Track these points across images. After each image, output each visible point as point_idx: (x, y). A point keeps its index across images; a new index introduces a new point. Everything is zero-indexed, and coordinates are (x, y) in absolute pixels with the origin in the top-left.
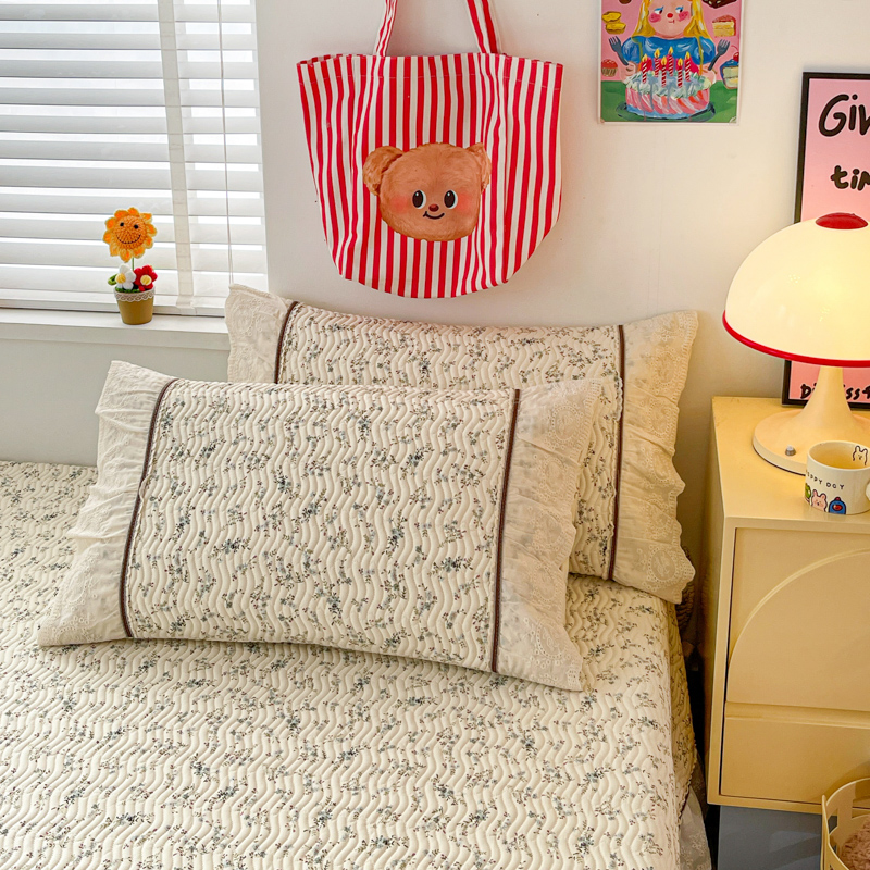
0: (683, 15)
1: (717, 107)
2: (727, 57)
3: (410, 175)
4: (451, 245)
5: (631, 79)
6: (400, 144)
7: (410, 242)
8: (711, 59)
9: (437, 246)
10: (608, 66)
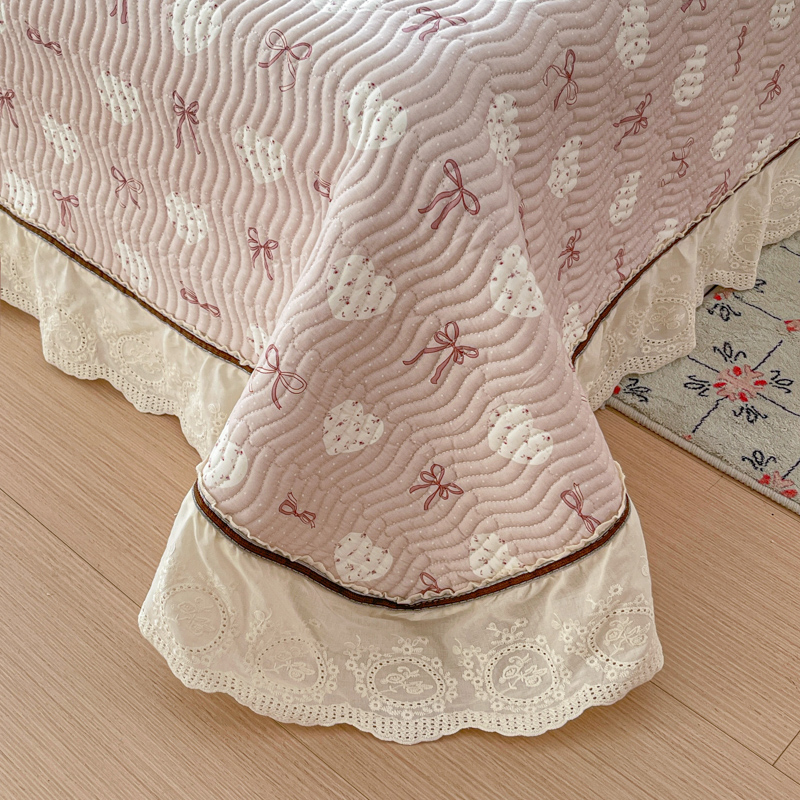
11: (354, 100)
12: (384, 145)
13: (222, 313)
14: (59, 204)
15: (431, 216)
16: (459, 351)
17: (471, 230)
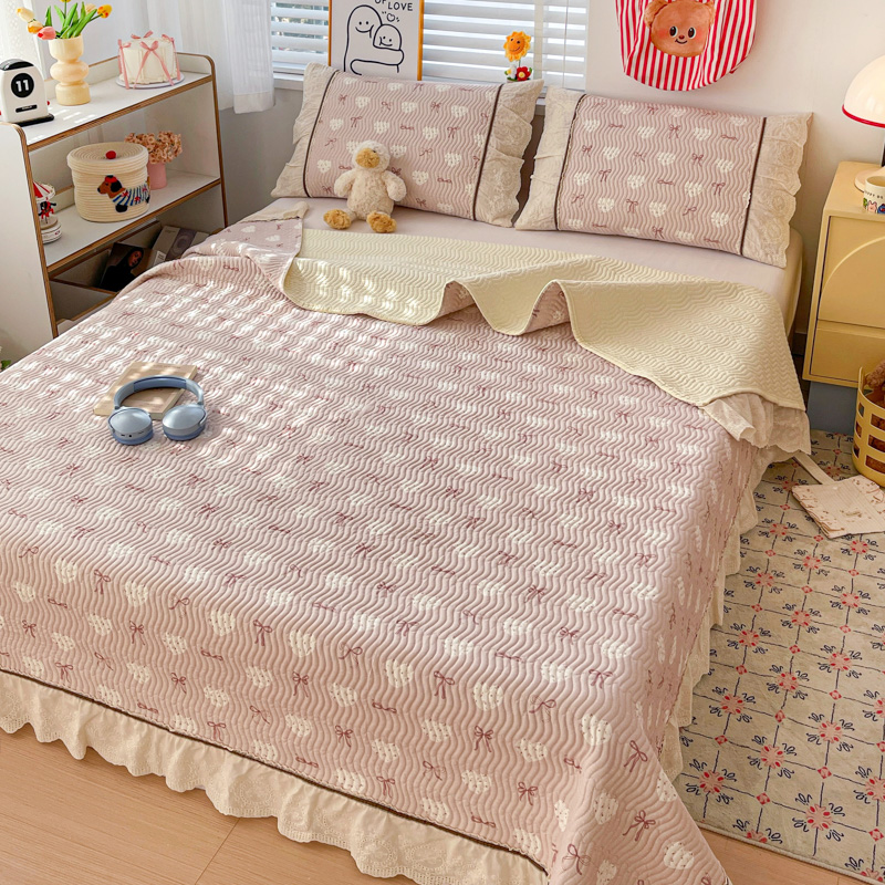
11: (584, 723)
12: (605, 741)
13: (497, 826)
14: (382, 784)
15: (629, 767)
16: (646, 823)
17: (645, 769)
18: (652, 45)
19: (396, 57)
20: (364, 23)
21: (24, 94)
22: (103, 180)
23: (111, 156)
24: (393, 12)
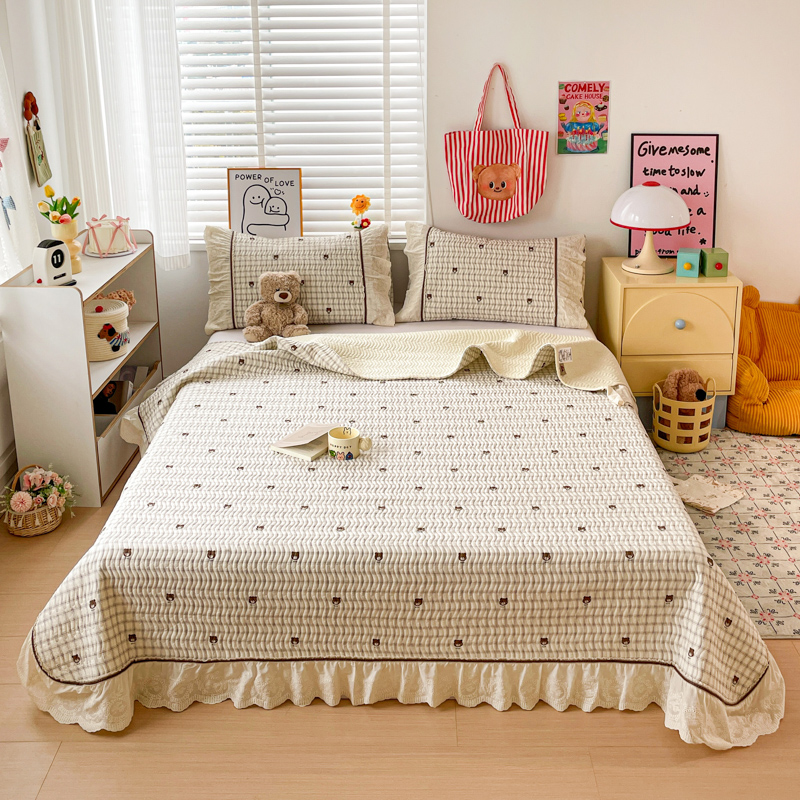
0: (588, 114)
1: (600, 148)
2: (603, 129)
3: (489, 176)
4: (505, 202)
5: (569, 138)
6: (485, 164)
7: (490, 201)
8: (598, 130)
9: (500, 202)
10: (560, 133)
18: (479, 196)
19: (283, 220)
20: (256, 197)
21: (58, 265)
22: (101, 328)
23: (99, 310)
24: (279, 188)
